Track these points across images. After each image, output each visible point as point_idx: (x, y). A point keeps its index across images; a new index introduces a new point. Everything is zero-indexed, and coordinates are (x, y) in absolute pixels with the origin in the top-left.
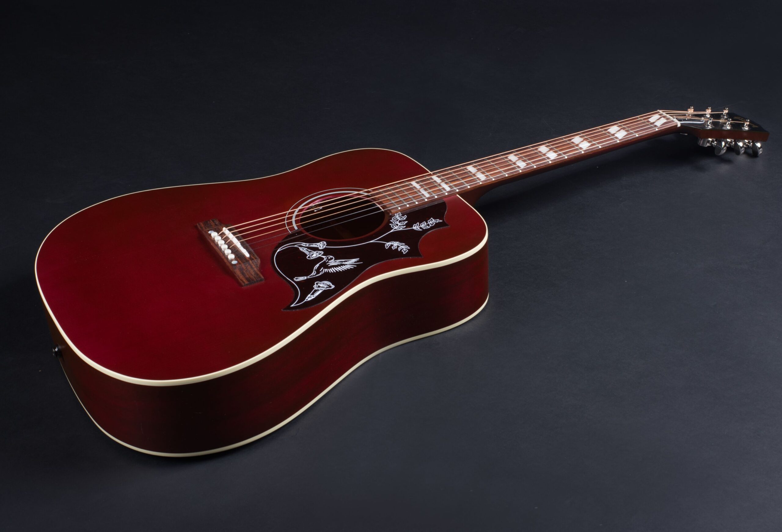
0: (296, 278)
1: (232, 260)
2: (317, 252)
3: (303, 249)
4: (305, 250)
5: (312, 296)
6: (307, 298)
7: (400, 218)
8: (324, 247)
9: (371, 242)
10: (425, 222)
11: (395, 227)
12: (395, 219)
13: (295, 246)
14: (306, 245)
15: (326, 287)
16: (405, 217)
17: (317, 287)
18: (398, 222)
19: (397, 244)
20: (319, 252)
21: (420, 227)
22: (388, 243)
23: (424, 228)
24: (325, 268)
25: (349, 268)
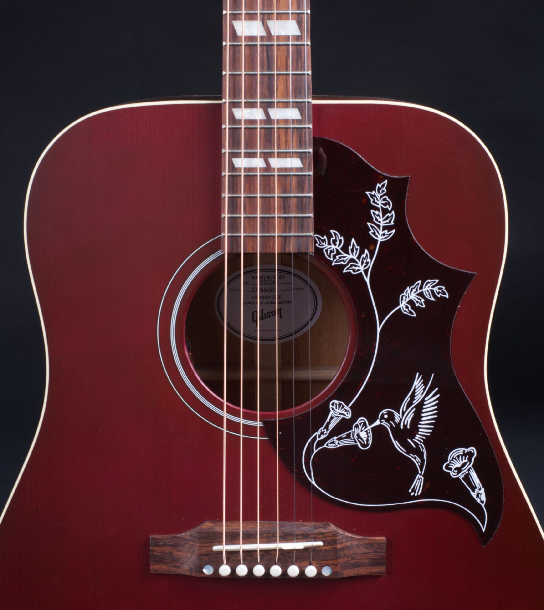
0: (410, 491)
1: (319, 573)
2: (357, 426)
3: (333, 443)
4: (337, 442)
5: (476, 490)
6: (478, 501)
7: (335, 244)
8: (347, 408)
9: (379, 329)
10: (372, 211)
11: (356, 268)
12: (332, 254)
13: (315, 451)
14: (322, 433)
15: (467, 460)
16: (335, 234)
17: (458, 473)
18: (345, 255)
19: (412, 293)
20: (357, 423)
21: (385, 228)
22: (399, 305)
23: (390, 222)
24: (412, 437)
25: (437, 402)
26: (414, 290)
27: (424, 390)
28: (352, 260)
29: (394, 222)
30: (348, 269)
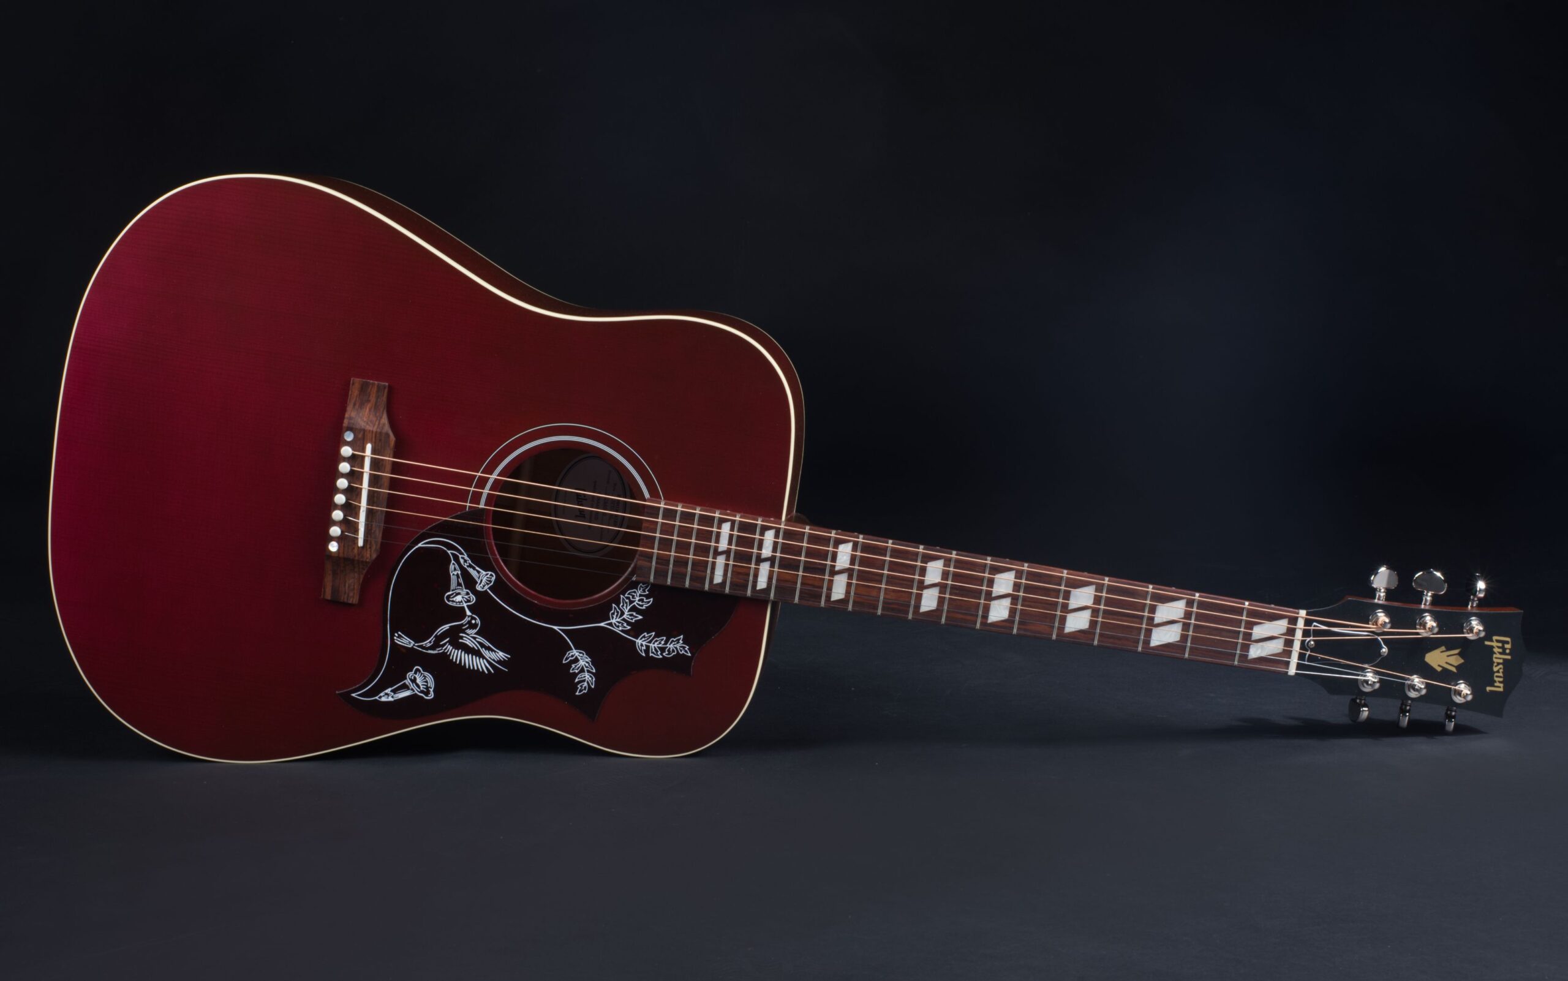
0: (399, 633)
1: (333, 539)
2: (467, 594)
3: (455, 569)
4: (455, 573)
5: (393, 694)
6: (382, 694)
7: (639, 600)
8: (486, 587)
9: (555, 628)
10: (665, 638)
11: (615, 616)
12: (631, 597)
13: (449, 552)
14: (465, 561)
15: (422, 689)
16: (649, 602)
17: (411, 680)
18: (628, 608)
19: (585, 663)
20: (471, 594)
21: (648, 647)
22: (576, 649)
23: (653, 653)
24: (450, 643)
25: (481, 670)
26: (587, 665)
27: (494, 660)
28: (623, 613)
29: (652, 656)
30: (615, 608)
